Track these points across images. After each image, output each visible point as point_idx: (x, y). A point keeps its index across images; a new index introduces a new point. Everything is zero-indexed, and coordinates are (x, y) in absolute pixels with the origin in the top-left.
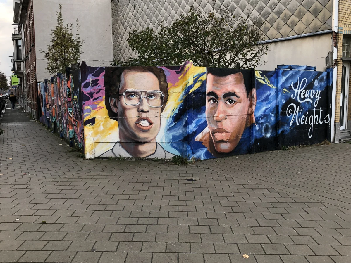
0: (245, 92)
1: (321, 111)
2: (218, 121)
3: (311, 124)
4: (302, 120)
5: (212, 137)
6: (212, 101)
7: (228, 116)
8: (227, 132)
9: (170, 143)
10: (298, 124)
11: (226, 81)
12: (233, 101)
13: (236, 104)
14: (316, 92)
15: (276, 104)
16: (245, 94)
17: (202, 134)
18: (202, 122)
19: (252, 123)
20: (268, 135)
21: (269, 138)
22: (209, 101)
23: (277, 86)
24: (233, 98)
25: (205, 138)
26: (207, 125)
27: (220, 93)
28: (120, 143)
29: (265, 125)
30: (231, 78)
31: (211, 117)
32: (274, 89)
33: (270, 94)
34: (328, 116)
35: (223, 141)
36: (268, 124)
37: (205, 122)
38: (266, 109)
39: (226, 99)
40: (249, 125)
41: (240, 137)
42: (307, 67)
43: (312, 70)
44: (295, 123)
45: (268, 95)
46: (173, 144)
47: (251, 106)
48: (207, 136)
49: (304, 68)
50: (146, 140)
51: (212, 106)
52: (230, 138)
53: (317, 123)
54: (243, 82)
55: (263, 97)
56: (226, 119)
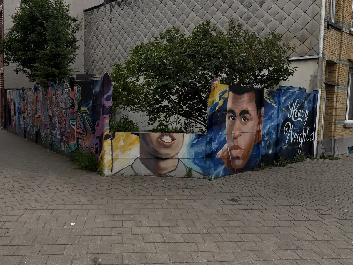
0: (255, 110)
1: (308, 129)
2: (235, 138)
3: (300, 141)
4: (294, 138)
5: (230, 153)
6: (231, 118)
7: (242, 133)
8: (240, 149)
9: (192, 160)
10: (292, 142)
11: (242, 100)
12: (246, 118)
13: (248, 122)
14: (305, 112)
15: (277, 122)
16: (256, 112)
17: (222, 151)
18: (222, 139)
19: (260, 140)
20: (270, 152)
21: (271, 154)
22: (229, 118)
23: (279, 106)
24: (247, 116)
25: (224, 155)
26: (226, 142)
27: (237, 111)
28: (141, 158)
29: (268, 142)
30: (246, 97)
31: (229, 134)
32: (276, 109)
33: (273, 113)
34: (313, 134)
35: (237, 158)
36: (271, 141)
37: (225, 139)
38: (270, 127)
39: (241, 116)
40: (257, 142)
41: (250, 154)
42: (300, 88)
43: (303, 91)
44: (289, 140)
45: (271, 114)
46: (195, 160)
47: (259, 123)
48: (226, 153)
49: (298, 89)
50: (168, 156)
51: (231, 123)
52: (243, 154)
53: (305, 141)
54: (255, 100)
55: (268, 116)
56: (240, 136)
